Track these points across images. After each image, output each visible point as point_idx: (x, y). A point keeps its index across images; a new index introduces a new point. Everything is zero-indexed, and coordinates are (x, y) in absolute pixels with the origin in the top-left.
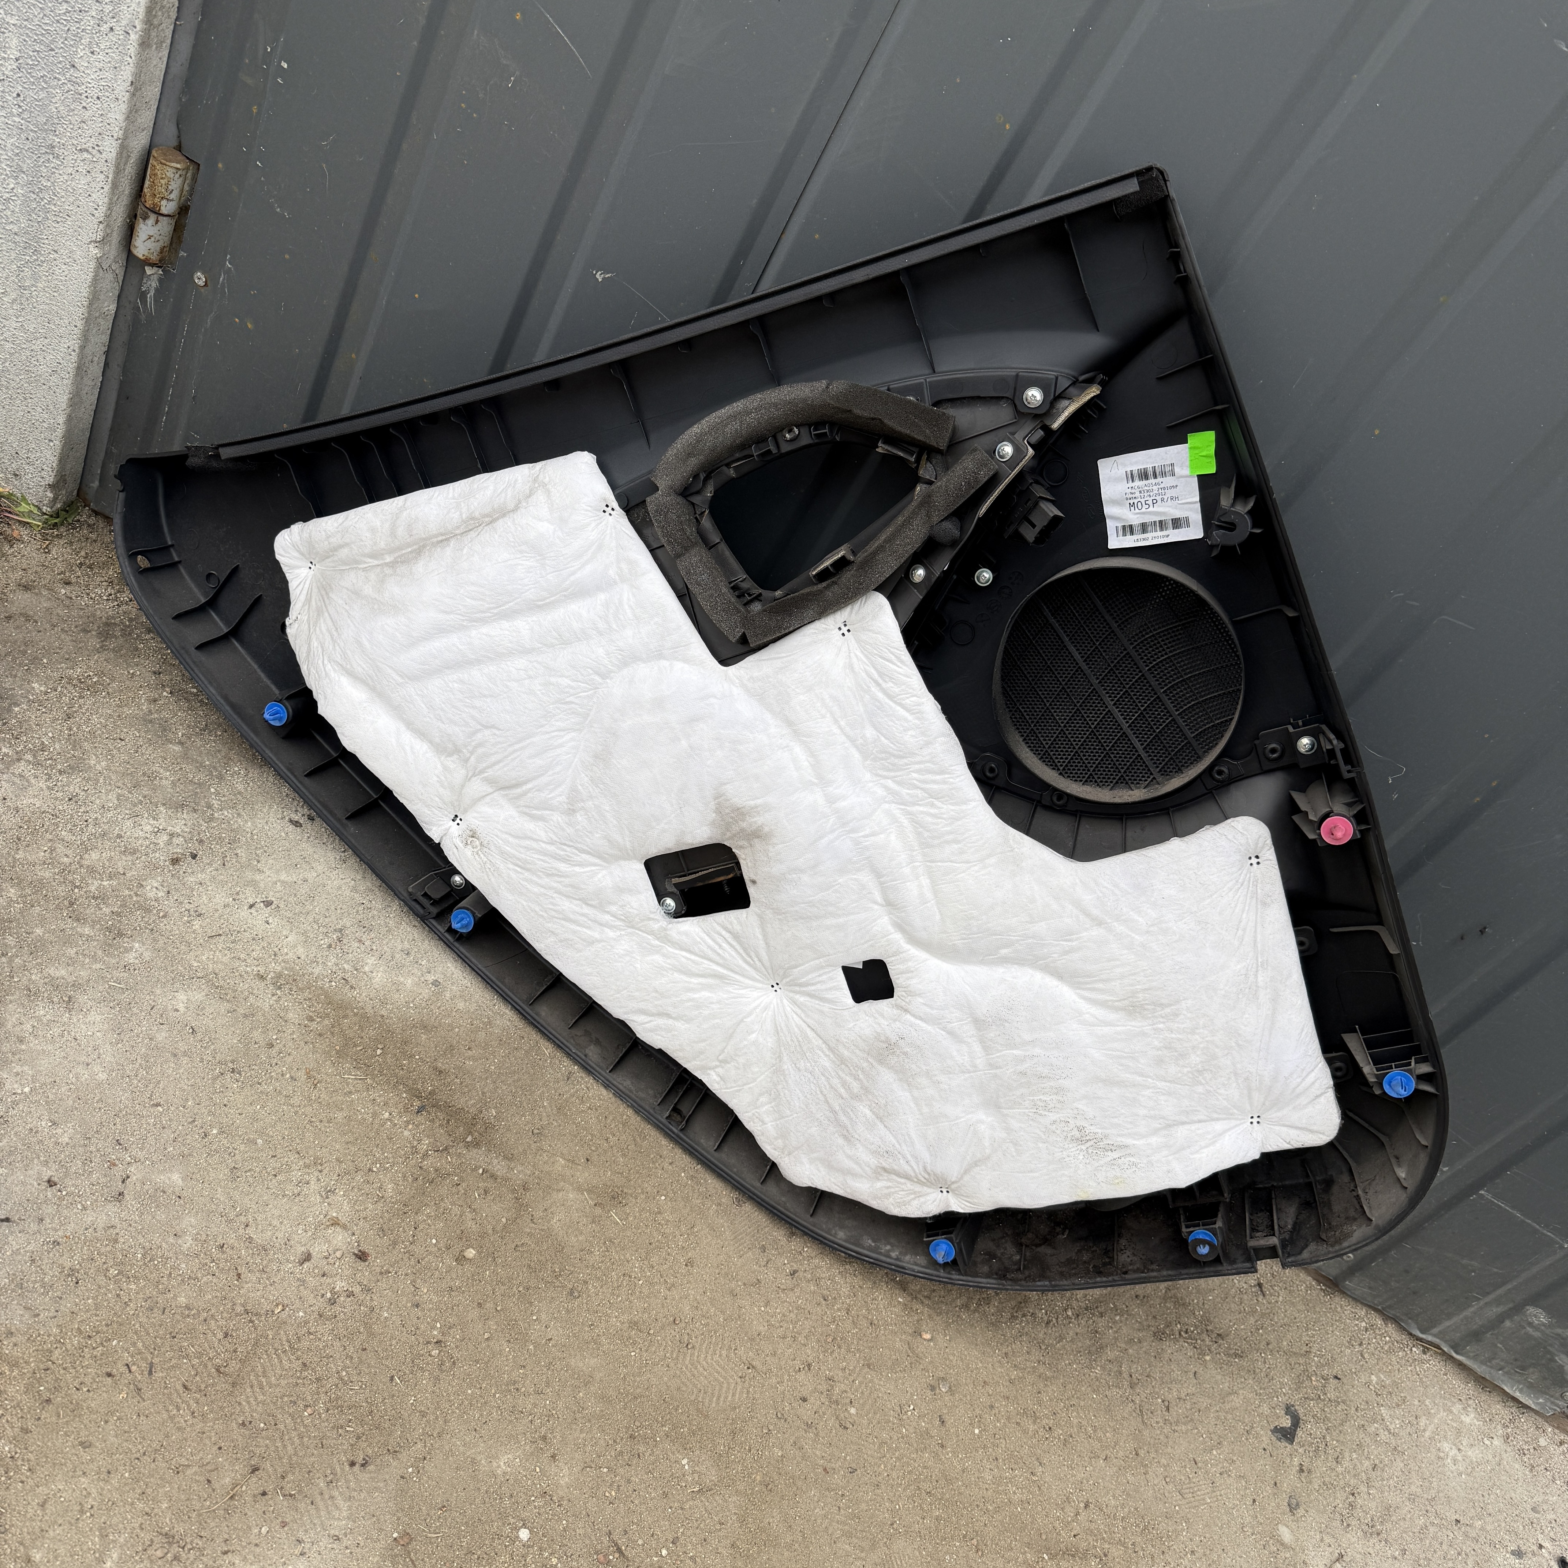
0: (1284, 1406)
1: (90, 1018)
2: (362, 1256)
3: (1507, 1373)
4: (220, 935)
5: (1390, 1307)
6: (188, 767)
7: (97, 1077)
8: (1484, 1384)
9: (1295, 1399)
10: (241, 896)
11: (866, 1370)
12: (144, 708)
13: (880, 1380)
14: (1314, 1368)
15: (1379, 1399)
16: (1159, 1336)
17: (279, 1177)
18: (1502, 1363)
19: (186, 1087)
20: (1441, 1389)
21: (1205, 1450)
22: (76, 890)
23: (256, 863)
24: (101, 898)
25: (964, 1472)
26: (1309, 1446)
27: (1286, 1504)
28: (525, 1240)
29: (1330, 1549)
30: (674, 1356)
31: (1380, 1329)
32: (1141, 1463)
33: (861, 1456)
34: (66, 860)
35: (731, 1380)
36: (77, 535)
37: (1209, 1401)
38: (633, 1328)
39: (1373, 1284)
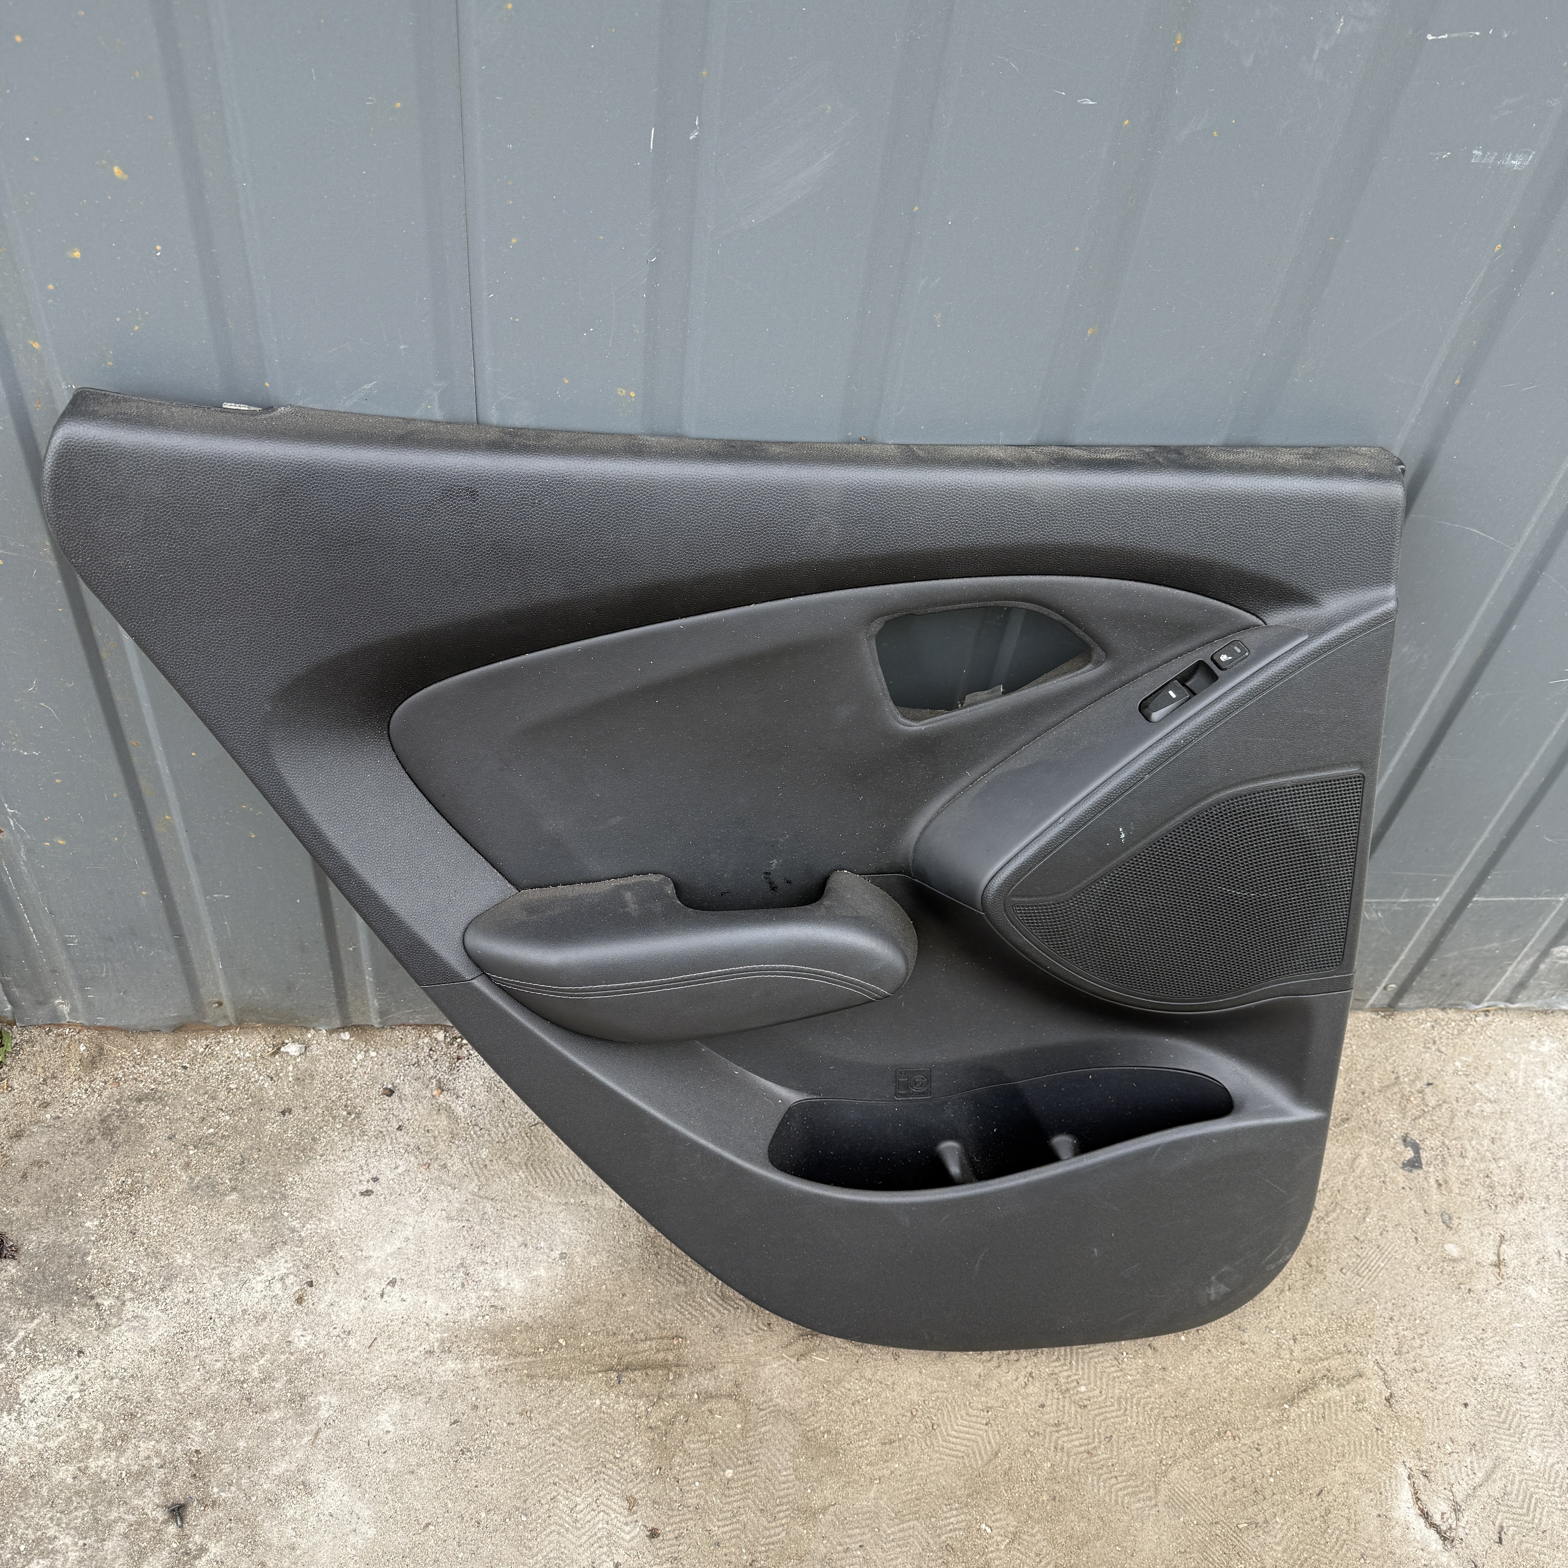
0: (1400, 1141)
1: (330, 1489)
2: (654, 1534)
3: (1560, 995)
4: (376, 1339)
5: (1443, 1002)
6: (254, 1207)
7: (368, 1536)
9: (1408, 1128)
10: (369, 1292)
12: (184, 1178)
14: (1408, 1089)
15: (1471, 1079)
18: (1553, 992)
19: (437, 1494)
20: (1513, 1038)
21: (1359, 1223)
22: (245, 1385)
23: (360, 1253)
24: (267, 1378)
25: (1190, 1379)
26: (1436, 1159)
27: (1441, 1224)
28: (763, 1430)
29: (1492, 1237)
30: (929, 1443)
31: (1443, 1020)
32: (1317, 1271)
33: (1109, 1422)
34: (219, 1365)
35: (981, 1432)
36: (23, 1057)
37: (1342, 1178)
38: (885, 1444)
39: (1421, 995)
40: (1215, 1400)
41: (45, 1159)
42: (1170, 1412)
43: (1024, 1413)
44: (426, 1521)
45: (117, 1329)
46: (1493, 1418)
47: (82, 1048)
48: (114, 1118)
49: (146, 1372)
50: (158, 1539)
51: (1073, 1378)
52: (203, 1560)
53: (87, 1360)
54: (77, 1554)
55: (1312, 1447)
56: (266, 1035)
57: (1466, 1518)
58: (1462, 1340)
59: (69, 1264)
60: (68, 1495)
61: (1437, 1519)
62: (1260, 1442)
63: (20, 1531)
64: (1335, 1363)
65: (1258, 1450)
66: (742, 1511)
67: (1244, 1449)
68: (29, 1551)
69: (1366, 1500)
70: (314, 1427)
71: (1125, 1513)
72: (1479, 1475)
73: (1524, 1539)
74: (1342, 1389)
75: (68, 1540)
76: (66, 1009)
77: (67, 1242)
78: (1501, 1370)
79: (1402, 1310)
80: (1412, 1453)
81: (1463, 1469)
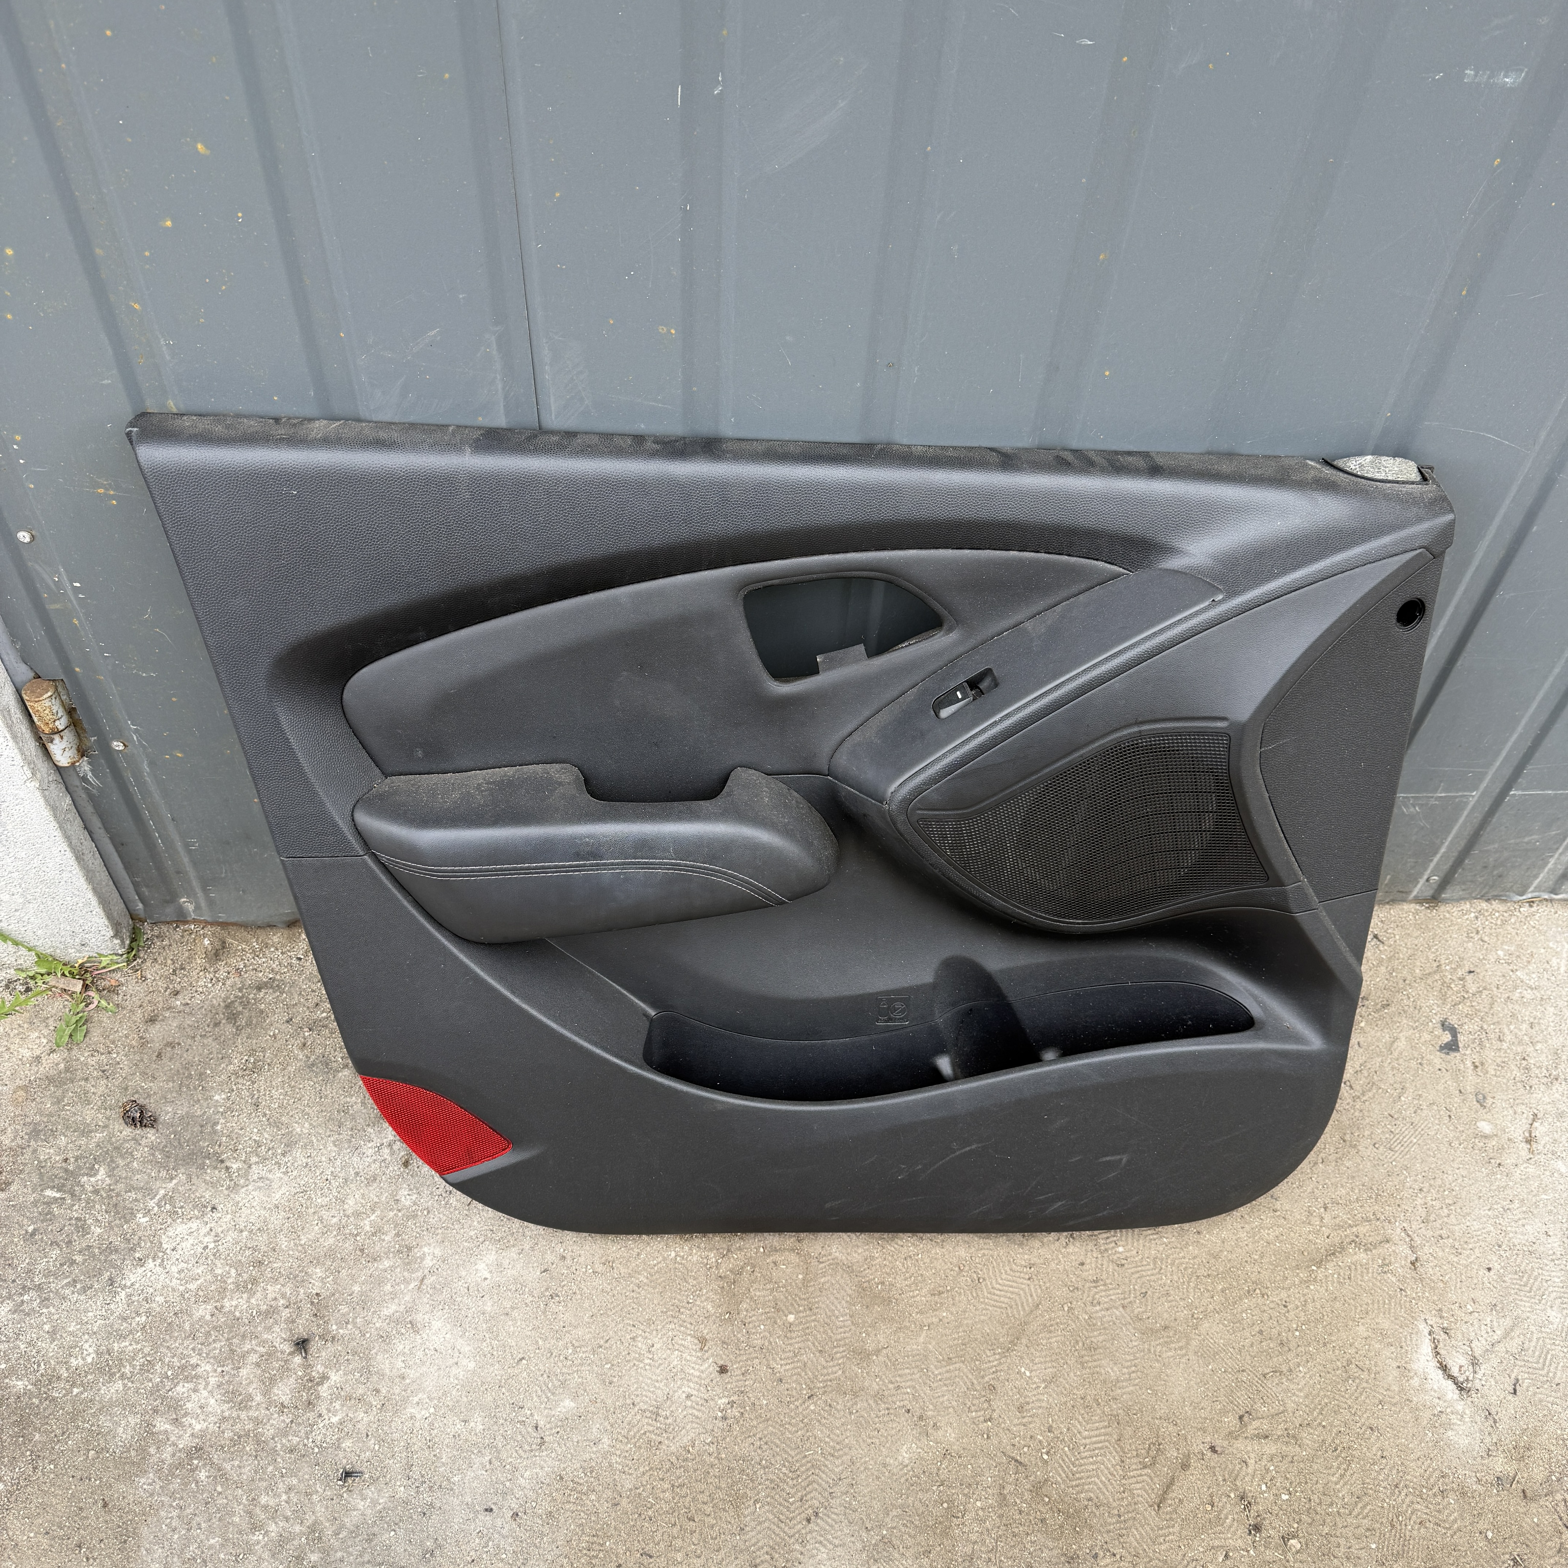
0: (1439, 1025)
1: (434, 1328)
2: (723, 1370)
5: (1487, 893)
7: (469, 1368)
9: (1447, 1013)
12: (301, 1057)
14: (1449, 976)
15: (1512, 967)
19: (529, 1333)
20: (1557, 927)
21: (1394, 1102)
22: (358, 1238)
24: (378, 1231)
25: (1223, 1242)
26: (1473, 1043)
27: (1475, 1103)
28: (822, 1280)
29: (1525, 1115)
30: (975, 1295)
31: (1487, 911)
32: (1351, 1146)
33: (1143, 1279)
34: (335, 1220)
35: (1023, 1286)
36: (154, 950)
37: (1380, 1060)
38: (934, 1295)
39: (1463, 887)
40: (1246, 1262)
41: (177, 1041)
42: (1202, 1272)
43: (1065, 1270)
44: (520, 1356)
45: (245, 1189)
46: (1515, 1281)
47: (206, 942)
48: (237, 1004)
49: (271, 1226)
50: (286, 1368)
51: (1111, 1239)
52: (326, 1386)
53: (219, 1215)
54: (217, 1379)
55: (1338, 1305)
57: (1483, 1371)
58: (1489, 1210)
59: (201, 1132)
60: (207, 1329)
61: (1455, 1371)
62: (1288, 1300)
63: (167, 1360)
64: (1363, 1229)
65: (1285, 1306)
66: (803, 1351)
67: (1272, 1305)
68: (176, 1376)
69: (1386, 1352)
70: (419, 1274)
71: (1158, 1361)
72: (1498, 1332)
73: (1538, 1390)
74: (1369, 1253)
75: (208, 1367)
76: (190, 907)
77: (199, 1113)
78: (1526, 1237)
79: (1432, 1182)
80: (1433, 1312)
81: (1483, 1327)
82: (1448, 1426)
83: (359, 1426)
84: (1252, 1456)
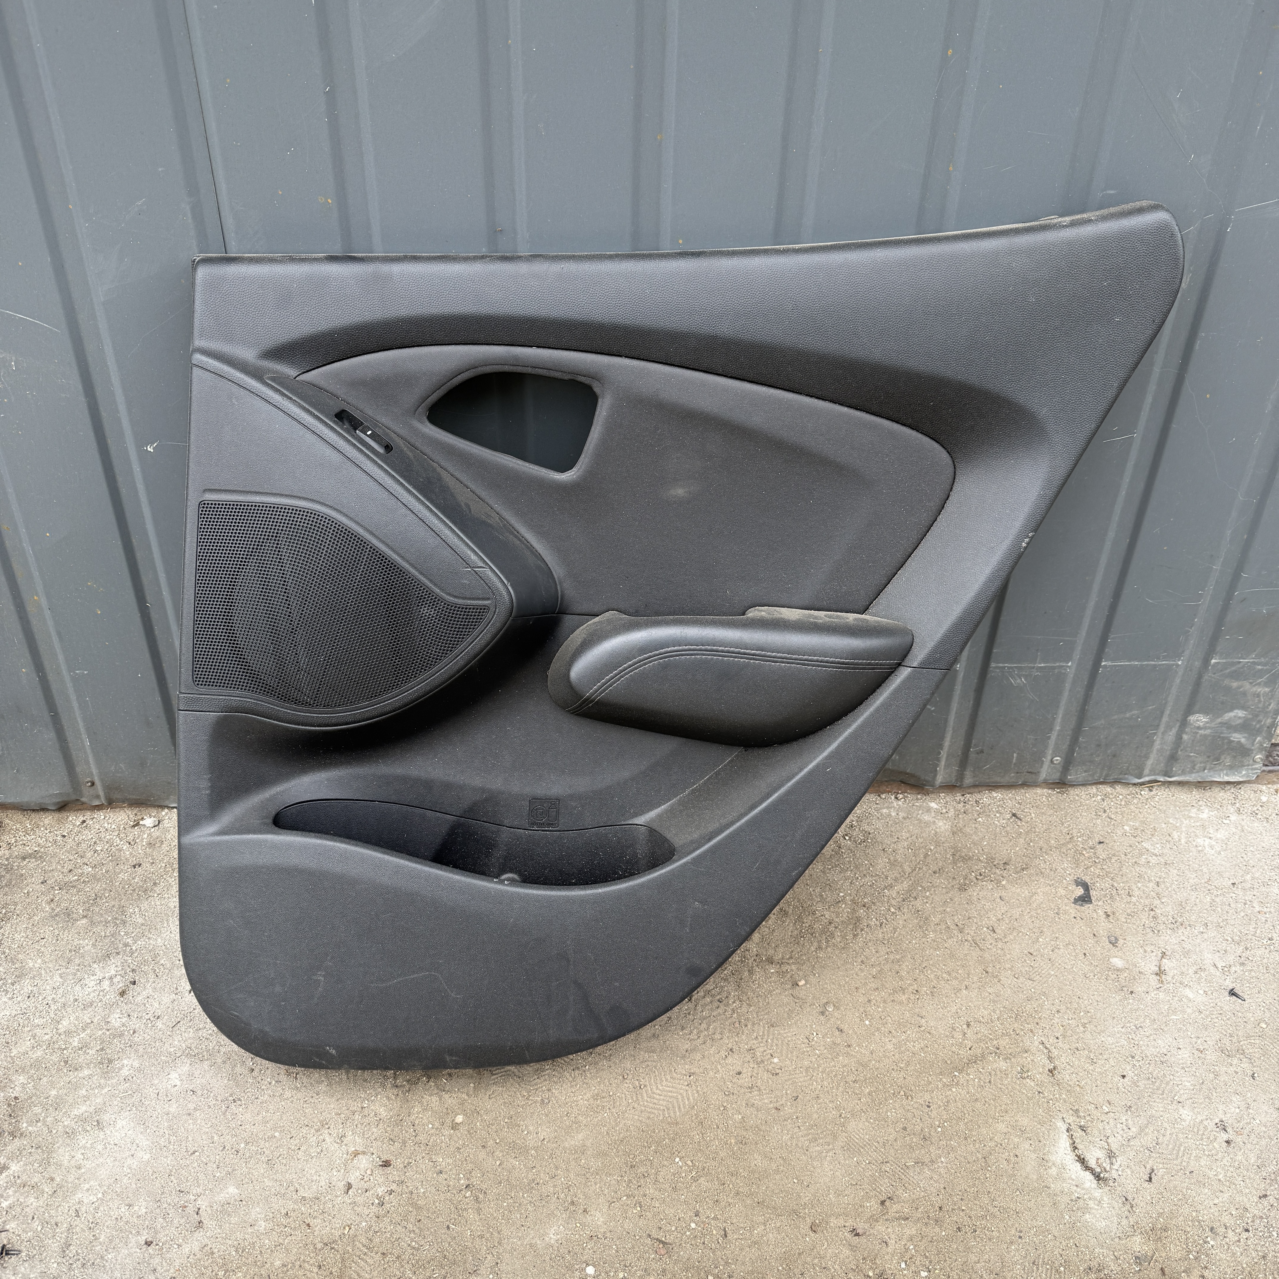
0: (1073, 882)
1: (118, 1126)
2: (386, 1164)
3: (1210, 769)
4: (179, 1021)
5: (1107, 775)
6: (98, 929)
7: (143, 1160)
8: (1202, 785)
9: (1080, 873)
10: (180, 989)
11: (772, 1029)
12: (47, 909)
13: (785, 1029)
14: (1081, 846)
15: (1138, 839)
16: (963, 888)
17: (302, 1148)
18: (1202, 765)
19: (207, 1130)
20: (1175, 806)
21: (1033, 942)
22: (65, 1052)
24: (84, 1047)
25: (872, 1054)
26: (1104, 897)
27: (1108, 943)
28: (493, 1088)
29: (1154, 954)
30: (634, 1099)
31: (1111, 794)
32: (993, 977)
33: (796, 1085)
35: (682, 1091)
37: (1020, 910)
38: (597, 1099)
39: (1085, 769)
40: (893, 1069)
42: (851, 1078)
43: (722, 1078)
44: (194, 1149)
51: (768, 1051)
55: (978, 1105)
56: (130, 813)
57: (1119, 1163)
58: (1122, 1028)
61: (1092, 1163)
62: (931, 1101)
64: (1003, 1042)
65: (929, 1107)
66: (466, 1147)
67: (916, 1106)
70: (115, 1081)
71: (804, 1154)
72: (1133, 1129)
73: (1172, 1178)
74: (1008, 1061)
78: (1158, 1050)
79: (1069, 1005)
80: (1071, 1111)
81: (1119, 1126)
82: (1086, 1209)
83: (27, 1210)
84: (893, 1236)
